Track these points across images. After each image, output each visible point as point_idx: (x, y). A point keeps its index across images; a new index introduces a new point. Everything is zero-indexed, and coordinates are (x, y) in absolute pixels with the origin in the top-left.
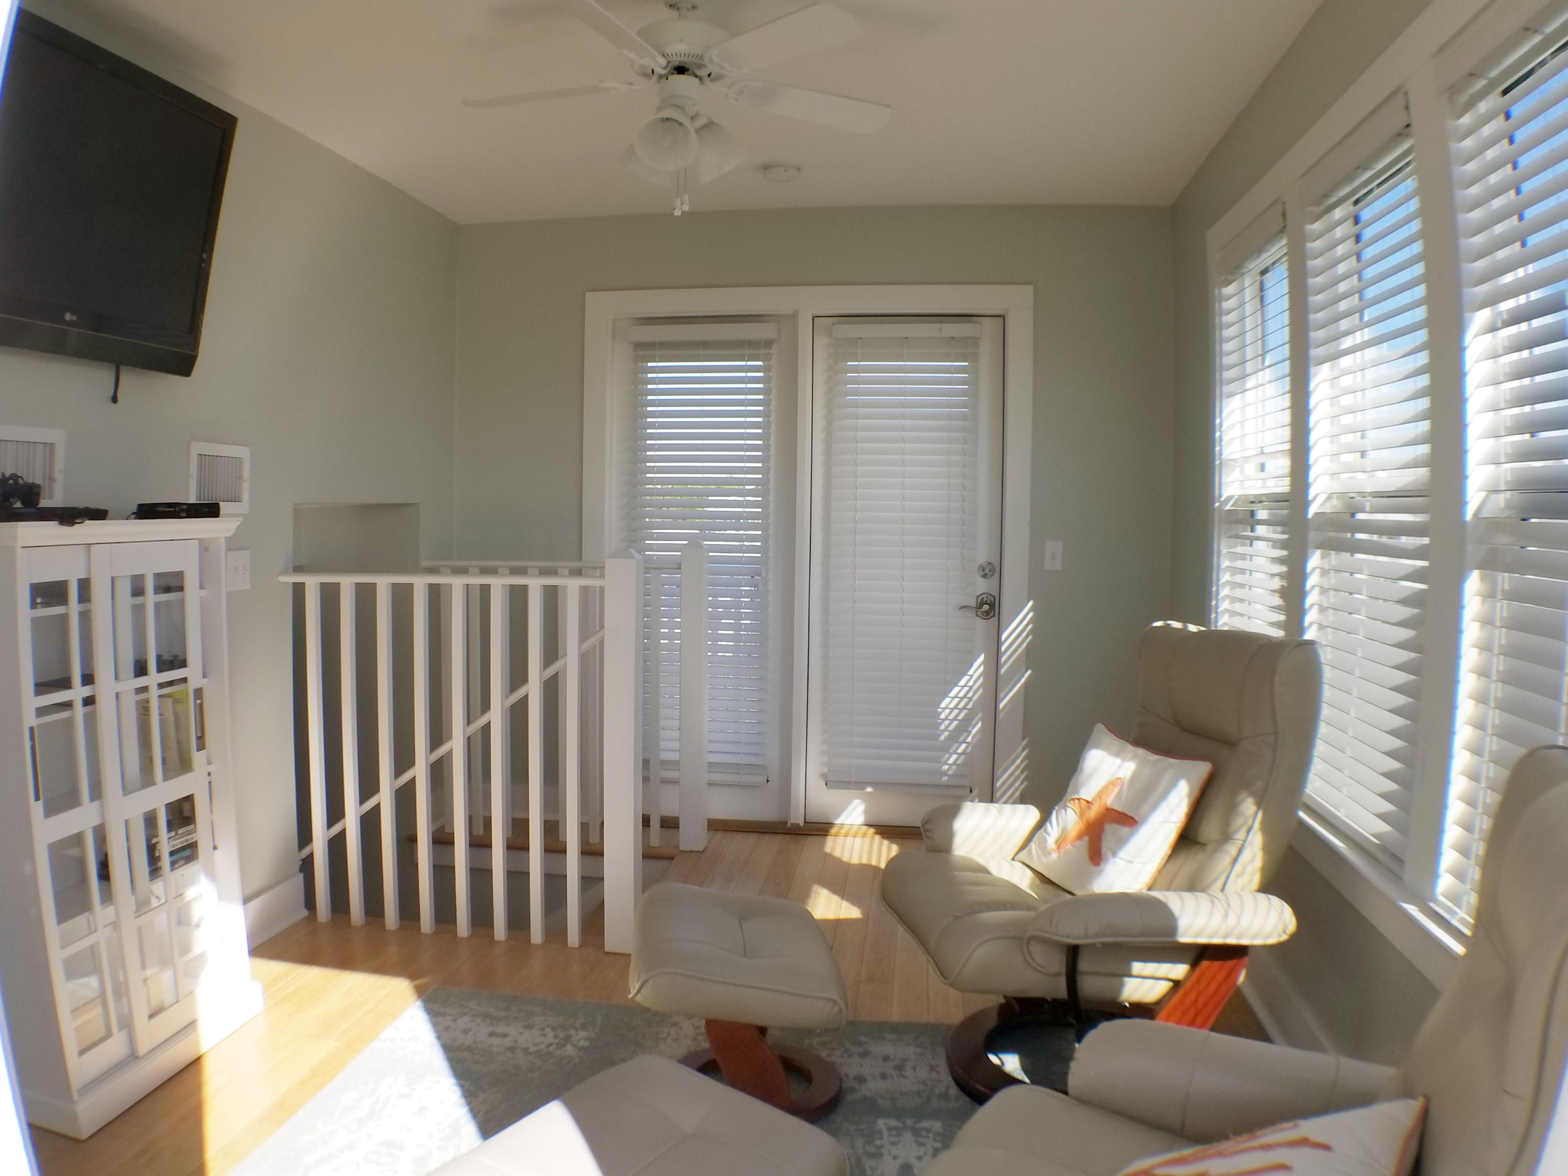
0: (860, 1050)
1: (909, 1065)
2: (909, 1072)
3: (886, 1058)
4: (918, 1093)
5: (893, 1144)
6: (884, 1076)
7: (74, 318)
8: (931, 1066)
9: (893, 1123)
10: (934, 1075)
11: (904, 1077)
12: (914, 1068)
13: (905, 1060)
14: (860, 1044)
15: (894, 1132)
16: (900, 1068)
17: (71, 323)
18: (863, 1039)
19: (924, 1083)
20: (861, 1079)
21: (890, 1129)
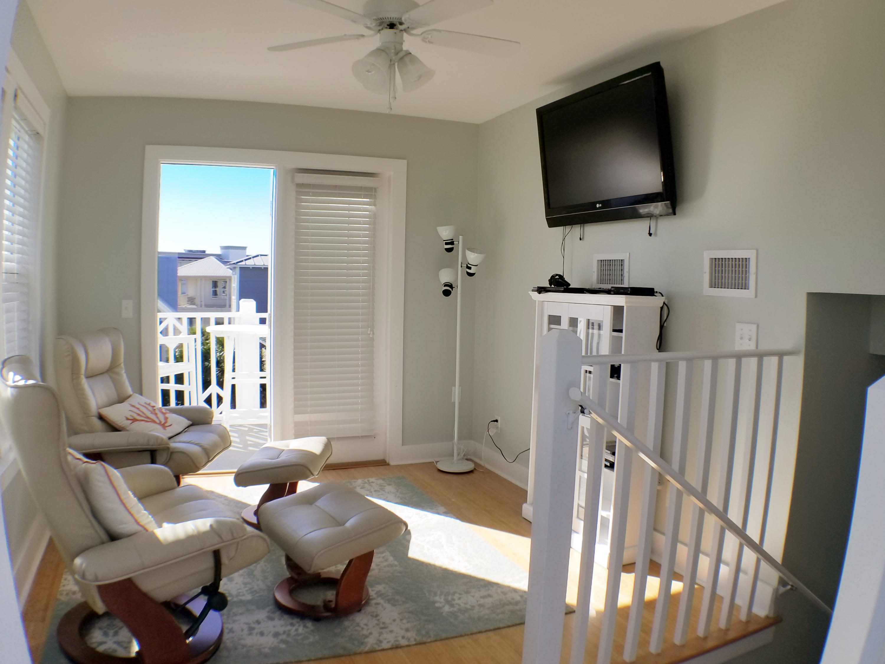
0: (281, 637)
1: (246, 632)
2: (245, 627)
3: (262, 634)
4: (236, 615)
5: (240, 589)
6: (258, 622)
7: (601, 205)
8: (233, 632)
9: (243, 598)
10: (230, 626)
11: (247, 624)
12: (242, 630)
13: (250, 634)
14: (282, 641)
15: (241, 594)
16: (251, 629)
17: (600, 208)
18: (283, 646)
19: (234, 621)
20: (271, 619)
21: (244, 595)
